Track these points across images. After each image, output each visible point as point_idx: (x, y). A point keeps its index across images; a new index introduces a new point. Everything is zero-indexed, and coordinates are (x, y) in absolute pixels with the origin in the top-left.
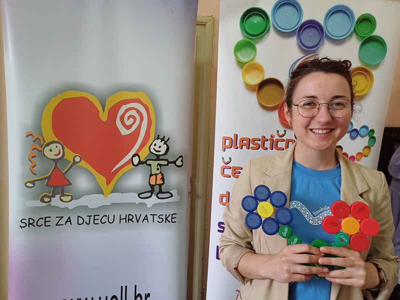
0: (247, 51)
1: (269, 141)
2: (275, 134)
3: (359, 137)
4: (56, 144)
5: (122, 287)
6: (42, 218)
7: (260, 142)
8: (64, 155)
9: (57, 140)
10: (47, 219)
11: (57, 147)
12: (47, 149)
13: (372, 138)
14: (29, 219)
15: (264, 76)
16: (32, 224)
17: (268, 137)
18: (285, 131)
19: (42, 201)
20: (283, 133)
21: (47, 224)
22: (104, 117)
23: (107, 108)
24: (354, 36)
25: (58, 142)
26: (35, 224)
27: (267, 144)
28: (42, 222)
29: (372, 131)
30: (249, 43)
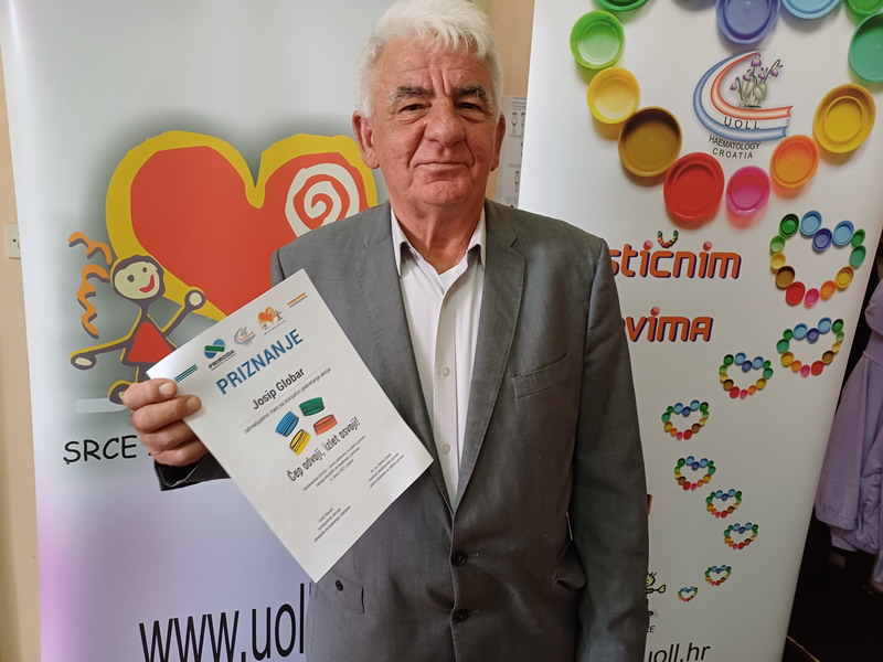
0: (602, 40)
1: (640, 257)
2: (655, 240)
3: (831, 249)
4: (143, 264)
5: (302, 586)
6: (117, 440)
7: (619, 260)
8: (162, 288)
9: (144, 253)
10: (128, 442)
11: (145, 270)
12: (122, 275)
13: (860, 249)
14: (86, 442)
15: (637, 104)
16: (92, 453)
17: (638, 248)
18: (676, 234)
19: (115, 399)
20: (672, 238)
21: (128, 452)
22: (256, 197)
23: (264, 177)
24: (843, 13)
25: (147, 259)
26: (100, 453)
27: (636, 264)
28: (115, 448)
29: (861, 234)
30: (608, 20)
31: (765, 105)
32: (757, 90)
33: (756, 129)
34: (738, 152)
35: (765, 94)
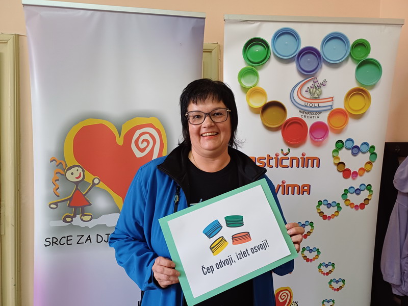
0: (250, 77)
1: (274, 160)
2: (280, 152)
3: (360, 154)
4: (77, 168)
6: (65, 237)
7: (265, 161)
8: (84, 177)
9: (78, 164)
10: (69, 238)
11: (77, 170)
12: (69, 172)
13: (373, 154)
14: (53, 238)
15: (266, 99)
16: (55, 243)
17: (273, 156)
18: (289, 150)
19: (65, 221)
20: (287, 151)
21: (69, 242)
22: (120, 141)
23: (123, 134)
24: (350, 59)
25: (78, 166)
26: (58, 243)
27: (273, 162)
28: (64, 240)
29: (373, 147)
30: (252, 69)
31: (321, 97)
32: (317, 91)
33: (319, 107)
34: (312, 116)
35: (321, 93)
